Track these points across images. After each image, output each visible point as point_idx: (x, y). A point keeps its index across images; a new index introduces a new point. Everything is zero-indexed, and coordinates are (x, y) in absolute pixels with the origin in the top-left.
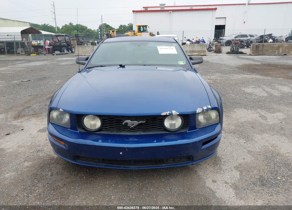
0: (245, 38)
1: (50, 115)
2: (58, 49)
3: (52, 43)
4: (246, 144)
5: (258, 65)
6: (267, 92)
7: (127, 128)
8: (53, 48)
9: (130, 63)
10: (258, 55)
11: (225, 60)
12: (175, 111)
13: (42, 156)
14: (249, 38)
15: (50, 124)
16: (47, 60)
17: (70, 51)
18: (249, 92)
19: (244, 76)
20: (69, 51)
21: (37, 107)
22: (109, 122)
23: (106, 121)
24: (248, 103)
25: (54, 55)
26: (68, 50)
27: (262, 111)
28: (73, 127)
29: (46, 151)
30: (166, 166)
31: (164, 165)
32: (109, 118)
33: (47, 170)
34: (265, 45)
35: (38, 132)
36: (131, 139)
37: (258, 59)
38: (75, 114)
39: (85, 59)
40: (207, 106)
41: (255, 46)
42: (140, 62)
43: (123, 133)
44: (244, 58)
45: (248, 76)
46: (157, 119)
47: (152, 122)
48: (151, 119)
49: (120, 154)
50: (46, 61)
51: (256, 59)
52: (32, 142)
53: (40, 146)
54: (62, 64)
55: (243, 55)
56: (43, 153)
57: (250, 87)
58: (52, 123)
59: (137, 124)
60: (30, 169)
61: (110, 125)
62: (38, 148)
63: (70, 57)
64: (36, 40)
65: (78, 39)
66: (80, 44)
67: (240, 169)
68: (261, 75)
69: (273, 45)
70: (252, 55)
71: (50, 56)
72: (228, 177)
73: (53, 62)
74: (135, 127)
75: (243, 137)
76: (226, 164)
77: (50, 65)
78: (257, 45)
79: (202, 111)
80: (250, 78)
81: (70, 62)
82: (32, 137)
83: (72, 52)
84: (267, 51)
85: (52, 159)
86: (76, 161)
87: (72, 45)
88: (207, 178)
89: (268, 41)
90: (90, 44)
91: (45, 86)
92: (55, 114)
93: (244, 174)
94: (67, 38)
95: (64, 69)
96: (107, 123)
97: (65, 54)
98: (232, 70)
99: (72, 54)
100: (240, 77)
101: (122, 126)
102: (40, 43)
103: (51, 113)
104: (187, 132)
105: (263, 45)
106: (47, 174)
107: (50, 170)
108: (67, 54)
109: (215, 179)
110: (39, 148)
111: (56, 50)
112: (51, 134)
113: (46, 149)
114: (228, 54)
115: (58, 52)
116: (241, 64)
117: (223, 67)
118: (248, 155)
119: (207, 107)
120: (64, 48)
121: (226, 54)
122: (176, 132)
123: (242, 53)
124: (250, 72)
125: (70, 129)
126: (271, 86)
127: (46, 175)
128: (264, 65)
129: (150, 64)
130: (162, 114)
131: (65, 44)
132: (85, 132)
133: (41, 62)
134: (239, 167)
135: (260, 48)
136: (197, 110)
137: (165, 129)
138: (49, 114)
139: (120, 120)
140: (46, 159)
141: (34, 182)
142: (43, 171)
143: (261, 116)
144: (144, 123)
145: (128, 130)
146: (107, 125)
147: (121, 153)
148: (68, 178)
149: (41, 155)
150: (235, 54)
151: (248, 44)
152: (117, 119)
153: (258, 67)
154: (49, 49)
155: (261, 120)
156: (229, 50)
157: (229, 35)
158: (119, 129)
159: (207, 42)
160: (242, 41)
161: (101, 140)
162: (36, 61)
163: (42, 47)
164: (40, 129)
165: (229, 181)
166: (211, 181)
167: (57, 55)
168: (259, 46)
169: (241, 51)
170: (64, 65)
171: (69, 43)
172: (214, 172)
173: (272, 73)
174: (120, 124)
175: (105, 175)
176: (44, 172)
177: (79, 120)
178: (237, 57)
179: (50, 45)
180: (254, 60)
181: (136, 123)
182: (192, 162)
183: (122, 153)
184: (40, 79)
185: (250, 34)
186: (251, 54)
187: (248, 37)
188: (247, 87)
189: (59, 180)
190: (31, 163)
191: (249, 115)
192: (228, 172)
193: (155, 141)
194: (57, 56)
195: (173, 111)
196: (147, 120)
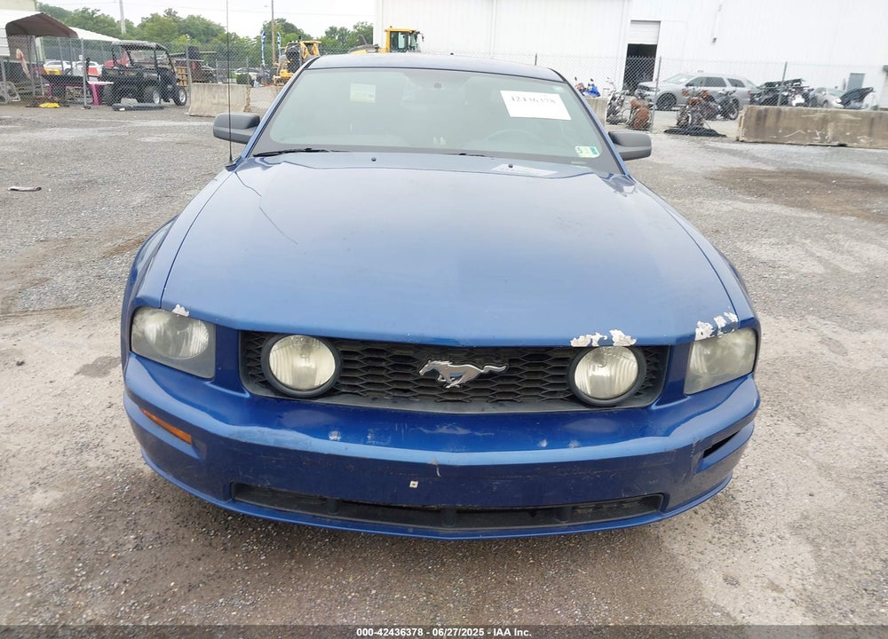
0: (719, 90)
1: (134, 327)
2: (133, 92)
3: (112, 69)
4: (801, 440)
5: (769, 172)
6: (820, 259)
7: (433, 389)
8: (114, 87)
9: (407, 145)
10: (763, 143)
11: (665, 153)
12: (620, 333)
13: (98, 468)
14: (729, 88)
15: (132, 361)
16: (97, 124)
17: (172, 101)
18: (764, 258)
19: (735, 206)
20: (166, 101)
21: (71, 284)
22: (366, 365)
23: (356, 358)
24: (773, 295)
25: (117, 109)
26: (165, 97)
27: (822, 321)
28: (226, 377)
29: (113, 446)
30: (569, 528)
31: (564, 524)
32: (369, 351)
33: (120, 525)
34: (785, 112)
35: (78, 373)
36: (444, 430)
37: (765, 155)
38: (238, 331)
39: (246, 123)
40: (726, 314)
41: (754, 114)
42: (443, 143)
43: (416, 407)
44: (721, 151)
45: (748, 207)
46: (550, 357)
47: (527, 369)
48: (526, 358)
49: (411, 486)
50: (92, 127)
51: (759, 155)
52: (59, 411)
53: (88, 429)
54: (148, 140)
55: (717, 139)
56: (102, 458)
57: (765, 241)
58: (139, 357)
59: (473, 376)
60: (56, 520)
61: (366, 376)
62: (83, 437)
63: (174, 120)
64: (59, 59)
65: (198, 64)
66: (204, 78)
67: (808, 532)
68: (785, 205)
69: (808, 112)
70: (742, 141)
71: (105, 113)
72: (777, 563)
73: (118, 134)
74: (463, 386)
75: (787, 413)
76: (756, 513)
77: (107, 141)
78: (760, 112)
79: (713, 333)
80: (757, 213)
81: (175, 135)
82: (56, 392)
83: (178, 103)
84: (790, 130)
85: (136, 479)
86: (234, 501)
87: (179, 80)
88: (703, 568)
89: (792, 100)
90: (235, 80)
91: (94, 211)
92: (151, 325)
93: (826, 552)
94: (162, 57)
95: (154, 156)
96: (357, 367)
97: (156, 108)
98: (693, 184)
99: (177, 111)
100: (725, 209)
101: (416, 381)
102: (71, 70)
103: (138, 318)
104: (654, 407)
105: (779, 112)
106: (120, 541)
107: (132, 526)
108: (162, 108)
109: (731, 572)
110: (83, 435)
111: (125, 94)
112: (135, 397)
113: (109, 439)
114: (671, 136)
115: (133, 102)
116: (717, 168)
117: (666, 174)
118: (819, 479)
119: (726, 318)
120: (150, 89)
121: (665, 136)
122: (613, 410)
123: (711, 133)
124: (750, 194)
125: (214, 383)
126: (827, 240)
127: (119, 545)
128: (788, 173)
129: (480, 152)
130: (574, 343)
131: (155, 75)
132: (273, 396)
133: (77, 130)
134: (804, 526)
135: (770, 121)
136: (698, 331)
137: (575, 397)
138: (132, 323)
139: (409, 358)
140: (115, 480)
141: (72, 573)
142: (107, 528)
143: (826, 341)
144: (501, 373)
145: (435, 396)
146: (357, 375)
147: (414, 484)
148: (199, 560)
149: (91, 465)
150: (691, 134)
151: (728, 108)
152: (397, 352)
153: (772, 180)
154: (100, 88)
155: (830, 357)
156: (674, 123)
157: (668, 75)
158: (403, 392)
159: (606, 96)
160: (710, 98)
161: (335, 432)
162: (58, 126)
163: (77, 81)
164: (85, 363)
165: (783, 581)
166: (721, 580)
167: (128, 109)
168: (766, 116)
169: (708, 128)
170: (154, 144)
171: (168, 74)
172: (723, 541)
173: (818, 199)
174: (410, 371)
175: (335, 547)
176: (109, 532)
177: (249, 351)
178: (699, 145)
179: (104, 77)
180: (754, 158)
181: (471, 370)
182: (658, 515)
183: (416, 483)
184: (78, 187)
185: (731, 78)
186: (741, 139)
187: (725, 86)
188: (755, 242)
189: (169, 568)
190: (57, 495)
191: (787, 337)
192: (769, 543)
193: (544, 444)
194: (129, 113)
195: (612, 332)
196: (511, 361)
